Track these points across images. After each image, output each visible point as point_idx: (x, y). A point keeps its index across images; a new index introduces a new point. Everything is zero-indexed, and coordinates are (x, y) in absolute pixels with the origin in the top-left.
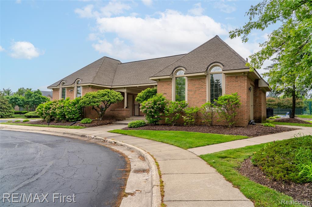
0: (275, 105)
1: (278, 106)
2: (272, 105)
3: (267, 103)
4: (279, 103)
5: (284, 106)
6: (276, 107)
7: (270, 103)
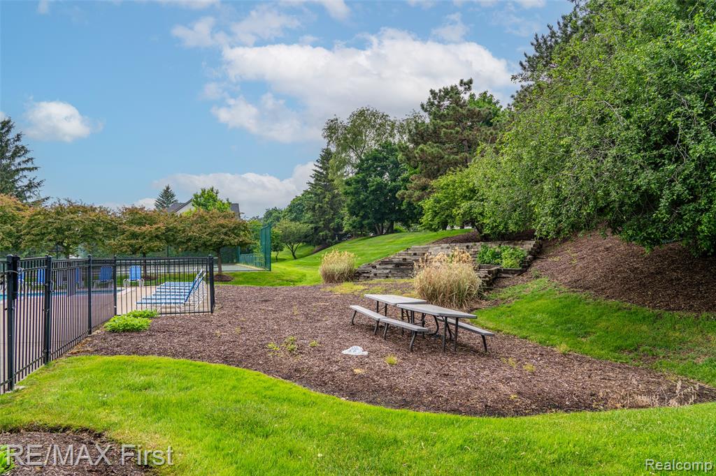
0: (157, 236)
1: (168, 242)
2: (143, 235)
3: (126, 227)
4: (168, 230)
5: (189, 240)
6: (157, 243)
7: (135, 229)
